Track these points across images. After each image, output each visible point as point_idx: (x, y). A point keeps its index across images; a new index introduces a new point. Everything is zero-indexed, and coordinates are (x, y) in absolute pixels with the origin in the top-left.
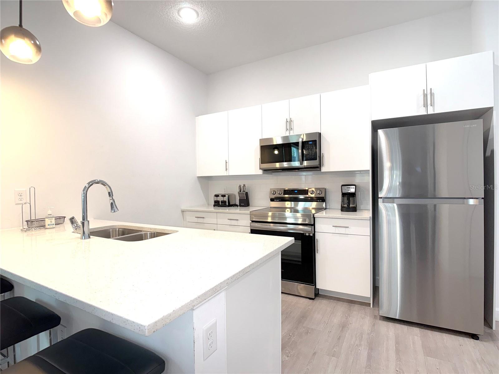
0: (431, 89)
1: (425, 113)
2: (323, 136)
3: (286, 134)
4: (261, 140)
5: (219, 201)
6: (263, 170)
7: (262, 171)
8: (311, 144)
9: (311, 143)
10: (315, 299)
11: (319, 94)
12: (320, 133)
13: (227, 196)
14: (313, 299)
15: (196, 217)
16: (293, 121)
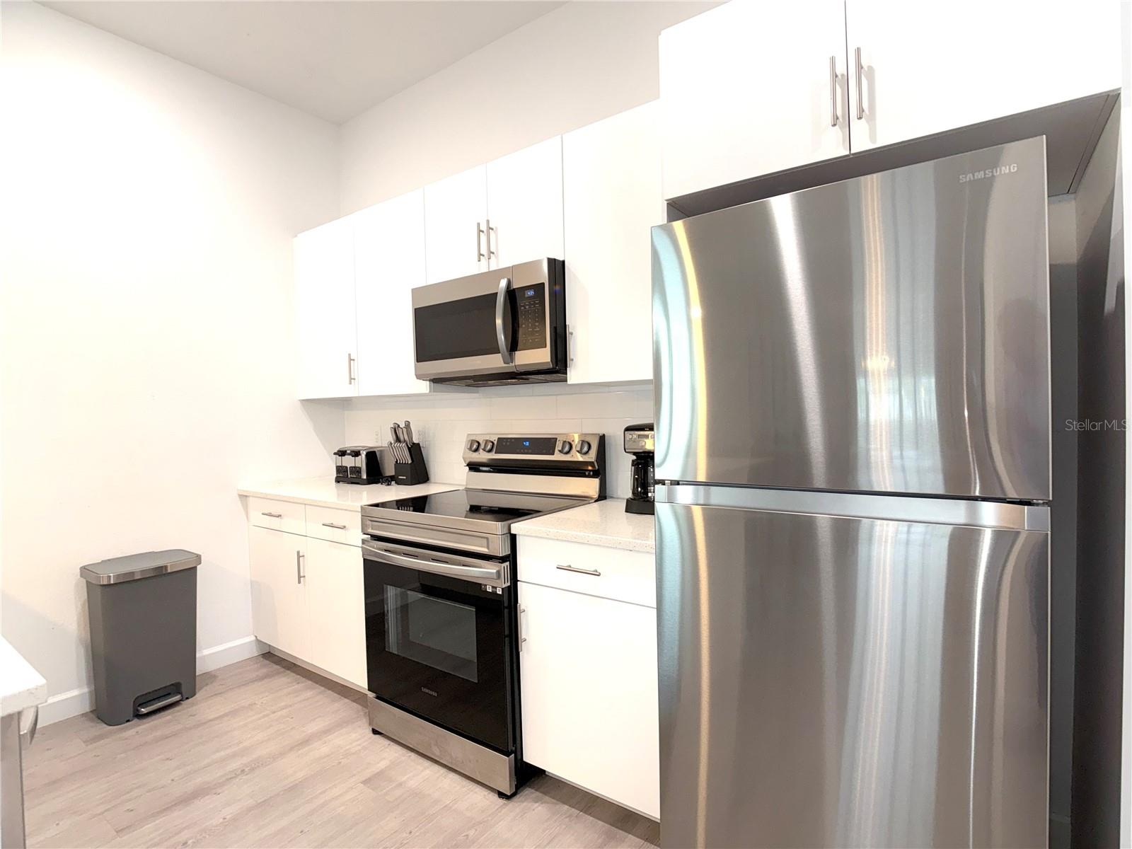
0: (858, 50)
1: (843, 152)
2: (569, 269)
4: (416, 292)
5: (347, 467)
6: (430, 380)
7: (428, 382)
8: (530, 297)
9: (531, 293)
10: (516, 799)
11: (560, 136)
12: (564, 262)
13: (364, 454)
14: (508, 797)
15: (263, 514)
16: (496, 228)
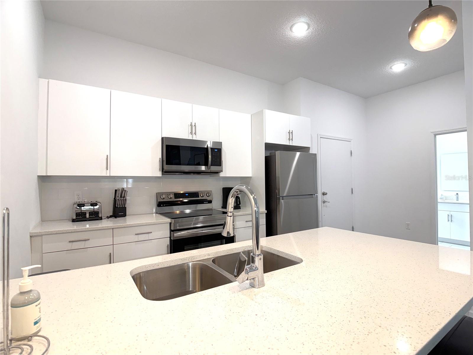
3: (188, 137)
5: (86, 212)
8: (216, 151)
13: (100, 204)
15: (69, 242)
